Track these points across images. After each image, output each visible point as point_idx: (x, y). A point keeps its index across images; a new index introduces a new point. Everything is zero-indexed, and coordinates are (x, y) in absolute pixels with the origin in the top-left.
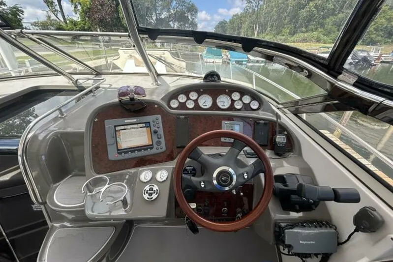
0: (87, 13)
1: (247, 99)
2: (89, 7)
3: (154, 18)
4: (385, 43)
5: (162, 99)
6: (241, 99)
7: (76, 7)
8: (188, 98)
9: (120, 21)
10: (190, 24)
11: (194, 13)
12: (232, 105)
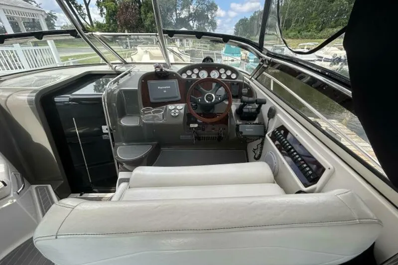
0: (112, 15)
1: (229, 73)
2: (114, 10)
3: (175, 18)
5: (178, 72)
6: (225, 73)
7: (102, 11)
8: (193, 73)
9: (142, 22)
10: (210, 23)
11: (213, 11)
12: (220, 77)
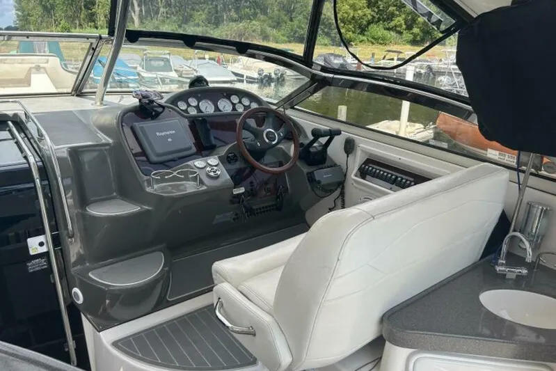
1: (246, 102)
4: (361, 42)
6: (240, 102)
8: (189, 105)
12: (234, 109)
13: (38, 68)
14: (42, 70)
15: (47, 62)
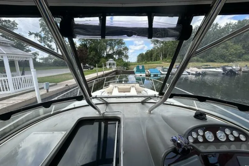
1: (236, 134)
3: (105, 54)
6: (232, 134)
8: (198, 135)
10: (125, 56)
11: (126, 51)
13: (133, 87)
14: (134, 87)
15: (136, 85)
